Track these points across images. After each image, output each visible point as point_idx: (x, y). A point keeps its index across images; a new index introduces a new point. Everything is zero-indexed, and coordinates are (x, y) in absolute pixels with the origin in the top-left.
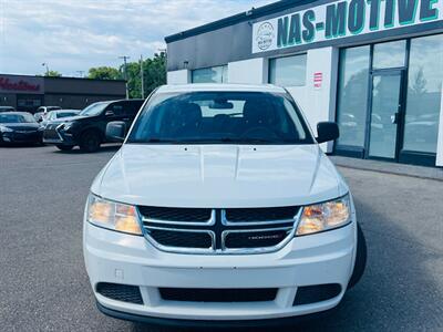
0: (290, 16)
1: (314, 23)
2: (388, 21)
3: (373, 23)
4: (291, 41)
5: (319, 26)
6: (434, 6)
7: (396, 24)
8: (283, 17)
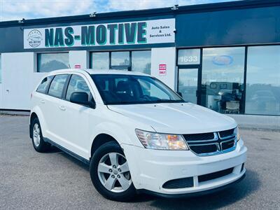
0: (55, 28)
1: (73, 35)
2: (121, 40)
3: (112, 40)
4: (56, 44)
5: (77, 37)
6: (144, 36)
7: (125, 43)
8: (49, 29)
